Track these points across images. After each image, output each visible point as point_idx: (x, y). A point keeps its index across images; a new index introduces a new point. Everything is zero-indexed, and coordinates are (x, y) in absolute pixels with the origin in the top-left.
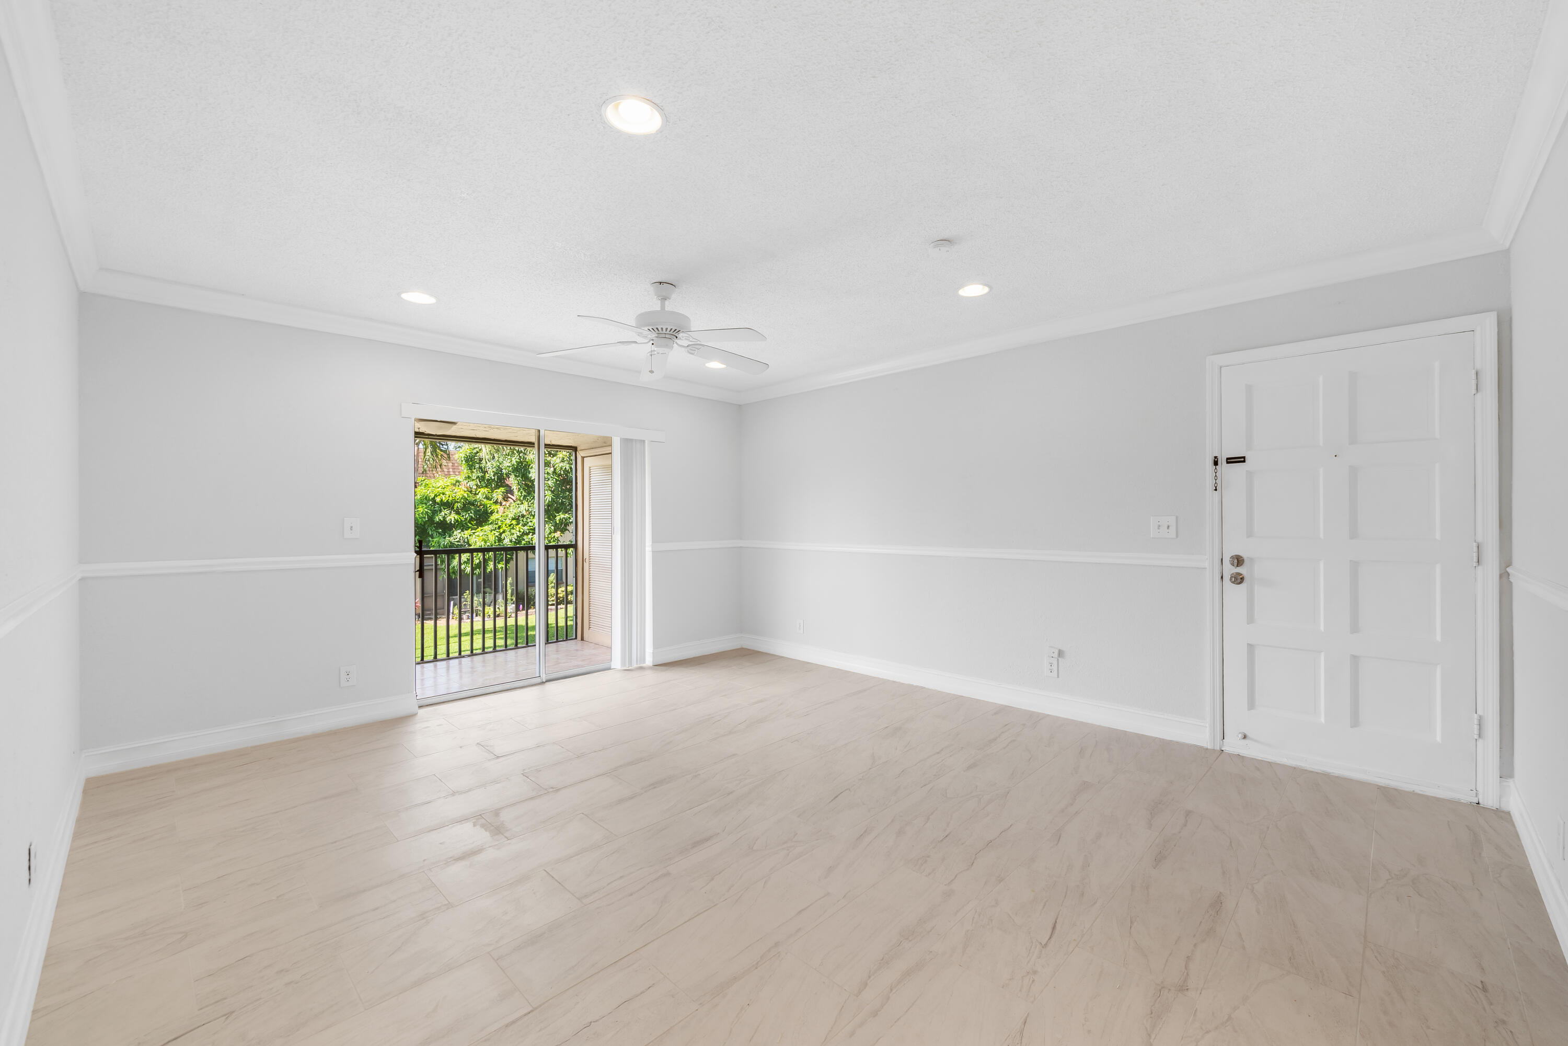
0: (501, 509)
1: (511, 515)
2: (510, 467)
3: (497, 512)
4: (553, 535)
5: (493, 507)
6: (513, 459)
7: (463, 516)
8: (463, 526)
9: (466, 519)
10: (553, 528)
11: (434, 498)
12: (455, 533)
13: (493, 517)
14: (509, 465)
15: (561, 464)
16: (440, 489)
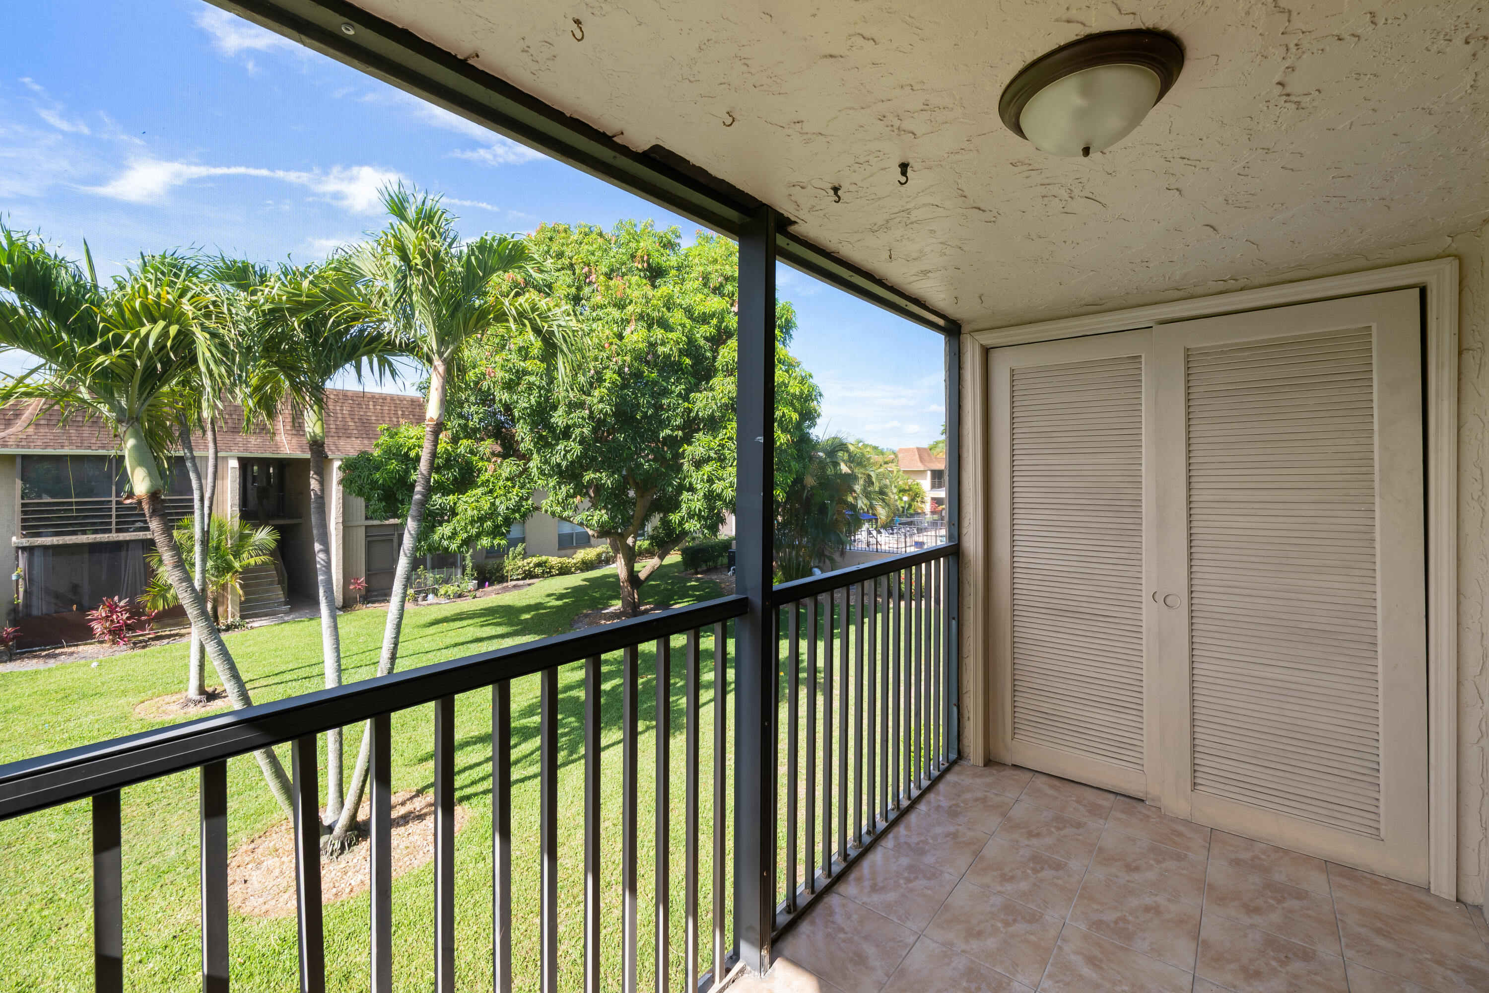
0: (491, 467)
1: (505, 474)
2: (527, 408)
3: (486, 471)
4: (571, 500)
5: (480, 464)
6: (531, 397)
7: (444, 475)
8: (444, 489)
9: (448, 479)
10: (572, 491)
11: (407, 452)
12: (434, 497)
13: (483, 478)
14: (527, 405)
15: (601, 406)
16: (414, 440)
